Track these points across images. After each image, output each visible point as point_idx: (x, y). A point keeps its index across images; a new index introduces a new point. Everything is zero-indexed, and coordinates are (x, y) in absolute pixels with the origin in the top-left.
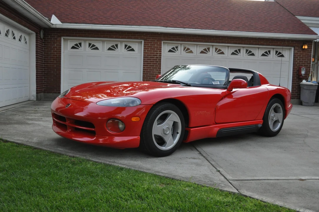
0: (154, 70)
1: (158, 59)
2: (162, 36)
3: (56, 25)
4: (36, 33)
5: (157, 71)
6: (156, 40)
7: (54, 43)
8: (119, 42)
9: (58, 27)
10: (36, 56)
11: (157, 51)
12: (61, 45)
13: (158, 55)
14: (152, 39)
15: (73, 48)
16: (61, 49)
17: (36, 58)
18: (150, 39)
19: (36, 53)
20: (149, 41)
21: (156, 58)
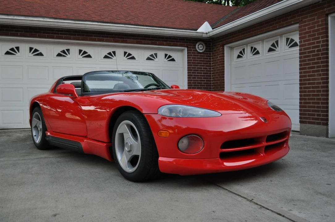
0: (314, 75)
1: (320, 53)
2: (325, 6)
3: (209, 33)
4: (188, 48)
5: (320, 77)
6: (316, 17)
7: (218, 55)
8: (279, 37)
9: (211, 34)
10: (188, 73)
11: (318, 38)
12: (224, 56)
13: (320, 44)
14: (311, 16)
15: (239, 57)
16: (224, 62)
17: (188, 75)
18: (307, 17)
19: (188, 70)
20: (305, 22)
21: (318, 51)
